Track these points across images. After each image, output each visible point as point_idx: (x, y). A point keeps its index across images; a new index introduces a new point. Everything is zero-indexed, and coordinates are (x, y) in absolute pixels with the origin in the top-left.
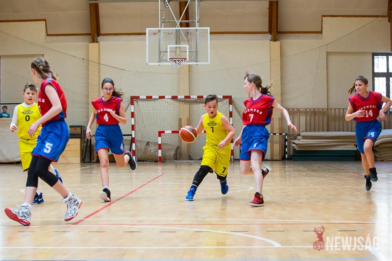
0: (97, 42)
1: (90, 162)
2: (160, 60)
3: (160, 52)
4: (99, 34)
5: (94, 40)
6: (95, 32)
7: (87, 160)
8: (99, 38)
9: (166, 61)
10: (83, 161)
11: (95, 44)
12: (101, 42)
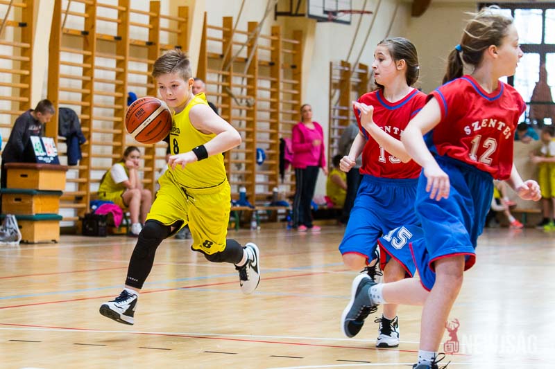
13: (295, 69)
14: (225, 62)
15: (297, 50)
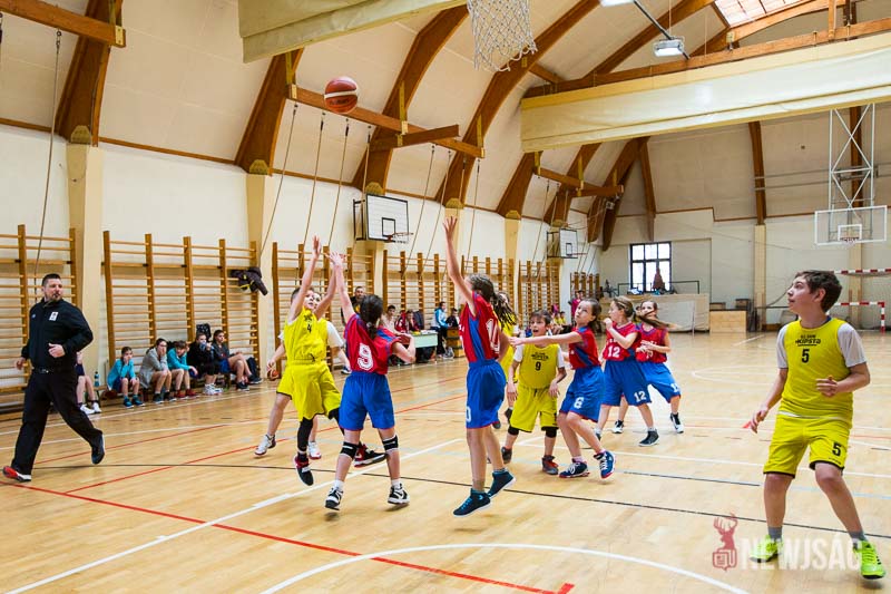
0: (764, 224)
1: (756, 331)
2: (829, 241)
3: (830, 233)
4: (765, 217)
5: (760, 223)
6: (761, 214)
7: (752, 329)
8: (766, 221)
9: (836, 240)
10: (749, 330)
11: (762, 227)
12: (767, 225)
13: (556, 278)
14: (529, 278)
15: (557, 270)
